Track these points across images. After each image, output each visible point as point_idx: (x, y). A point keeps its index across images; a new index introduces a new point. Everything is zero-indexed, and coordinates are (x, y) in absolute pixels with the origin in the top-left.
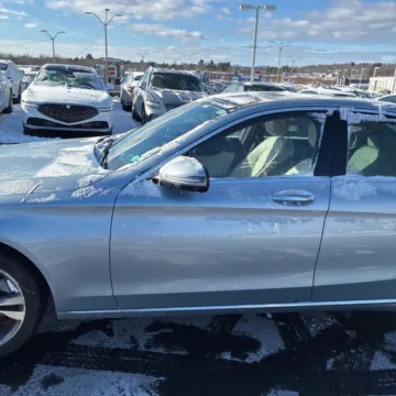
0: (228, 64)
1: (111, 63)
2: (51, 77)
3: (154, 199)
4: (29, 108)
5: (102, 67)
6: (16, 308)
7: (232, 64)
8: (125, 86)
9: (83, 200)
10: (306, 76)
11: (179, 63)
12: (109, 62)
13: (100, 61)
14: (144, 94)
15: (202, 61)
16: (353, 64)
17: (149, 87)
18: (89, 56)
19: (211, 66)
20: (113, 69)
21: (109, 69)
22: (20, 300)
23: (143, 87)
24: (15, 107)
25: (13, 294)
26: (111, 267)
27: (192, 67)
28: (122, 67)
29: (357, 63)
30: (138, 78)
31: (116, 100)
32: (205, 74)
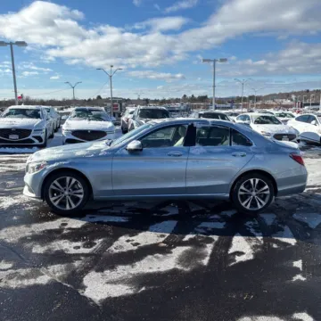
0: (206, 97)
1: (115, 101)
2: (78, 115)
3: (126, 155)
4: (67, 134)
5: (109, 104)
6: (80, 194)
7: (209, 97)
8: (123, 118)
9: (103, 156)
10: (270, 102)
11: (167, 98)
12: (114, 100)
13: (107, 100)
14: (134, 122)
15: (185, 96)
16: (308, 91)
17: (138, 118)
18: (99, 97)
19: (193, 99)
20: (117, 106)
21: (114, 106)
22: (82, 191)
23: (133, 118)
24: (56, 134)
25: (79, 189)
26: (112, 179)
27: (177, 100)
28: (123, 104)
29: (311, 90)
30: (131, 113)
31: (118, 128)
32: (188, 106)
